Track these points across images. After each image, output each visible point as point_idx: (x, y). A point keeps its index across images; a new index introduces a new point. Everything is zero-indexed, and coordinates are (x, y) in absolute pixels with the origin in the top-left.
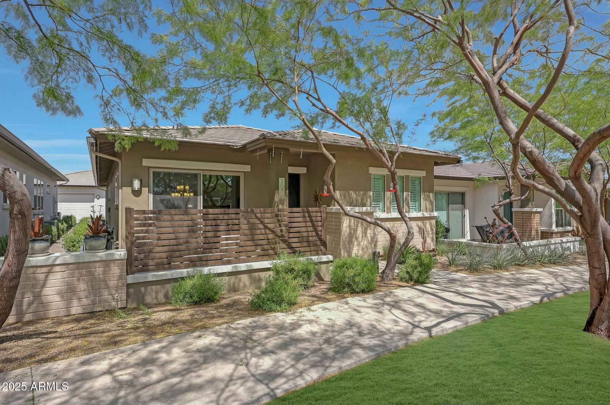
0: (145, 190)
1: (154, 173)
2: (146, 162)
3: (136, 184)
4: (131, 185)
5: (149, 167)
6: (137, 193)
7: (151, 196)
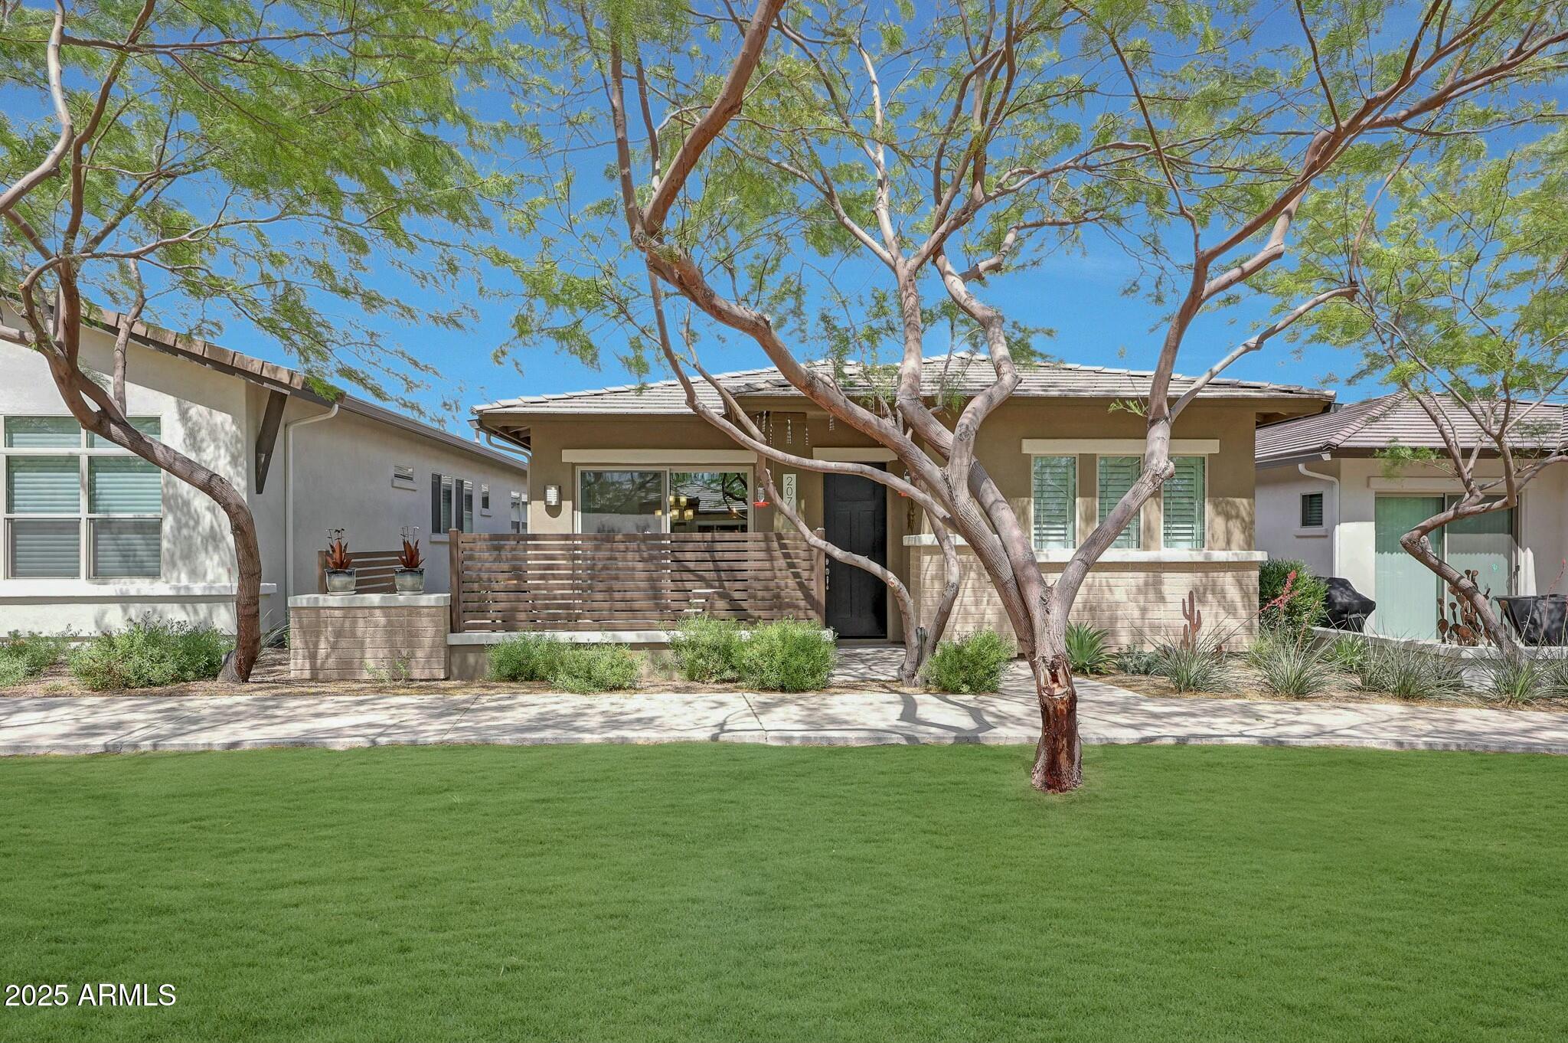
0: (567, 505)
1: (583, 474)
2: (569, 456)
3: (552, 495)
4: (544, 497)
5: (574, 465)
6: (554, 511)
7: (579, 515)
